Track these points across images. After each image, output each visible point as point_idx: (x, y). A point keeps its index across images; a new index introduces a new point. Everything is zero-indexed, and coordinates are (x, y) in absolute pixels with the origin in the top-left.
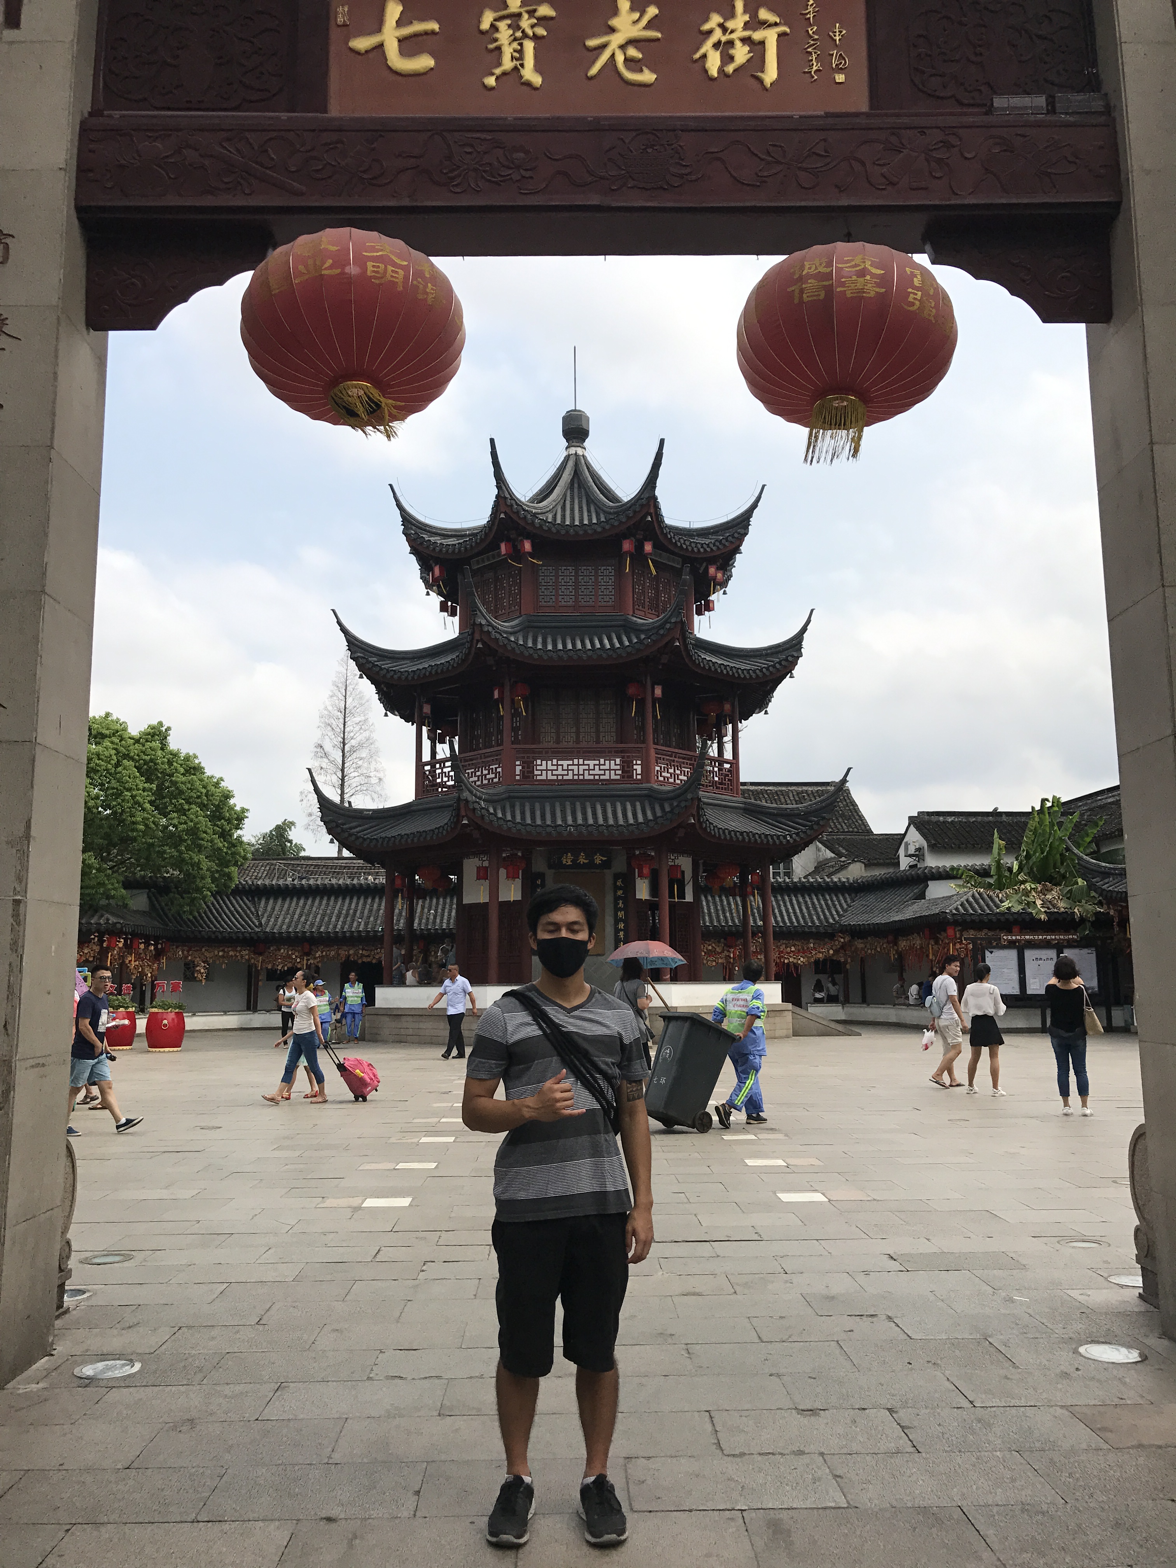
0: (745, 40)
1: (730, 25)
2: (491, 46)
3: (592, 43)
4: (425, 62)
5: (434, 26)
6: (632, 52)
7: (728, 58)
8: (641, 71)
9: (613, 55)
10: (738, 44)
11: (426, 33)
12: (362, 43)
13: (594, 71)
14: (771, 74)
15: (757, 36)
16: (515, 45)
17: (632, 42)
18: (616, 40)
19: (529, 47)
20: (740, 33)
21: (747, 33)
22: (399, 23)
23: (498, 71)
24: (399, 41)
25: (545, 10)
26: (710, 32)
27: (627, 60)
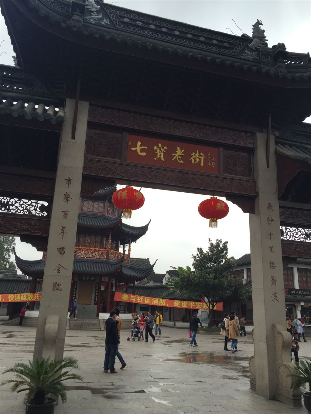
0: (198, 158)
1: (196, 155)
2: (156, 153)
3: (173, 155)
4: (144, 154)
5: (147, 148)
6: (180, 157)
7: (195, 161)
8: (181, 161)
9: (176, 157)
10: (197, 159)
11: (145, 149)
12: (133, 149)
13: (173, 160)
14: (202, 164)
15: (200, 157)
16: (160, 153)
17: (180, 155)
18: (177, 155)
19: (162, 154)
20: (197, 157)
21: (199, 157)
22: (141, 146)
23: (157, 157)
24: (140, 149)
25: (165, 148)
26: (193, 156)
27: (179, 158)
